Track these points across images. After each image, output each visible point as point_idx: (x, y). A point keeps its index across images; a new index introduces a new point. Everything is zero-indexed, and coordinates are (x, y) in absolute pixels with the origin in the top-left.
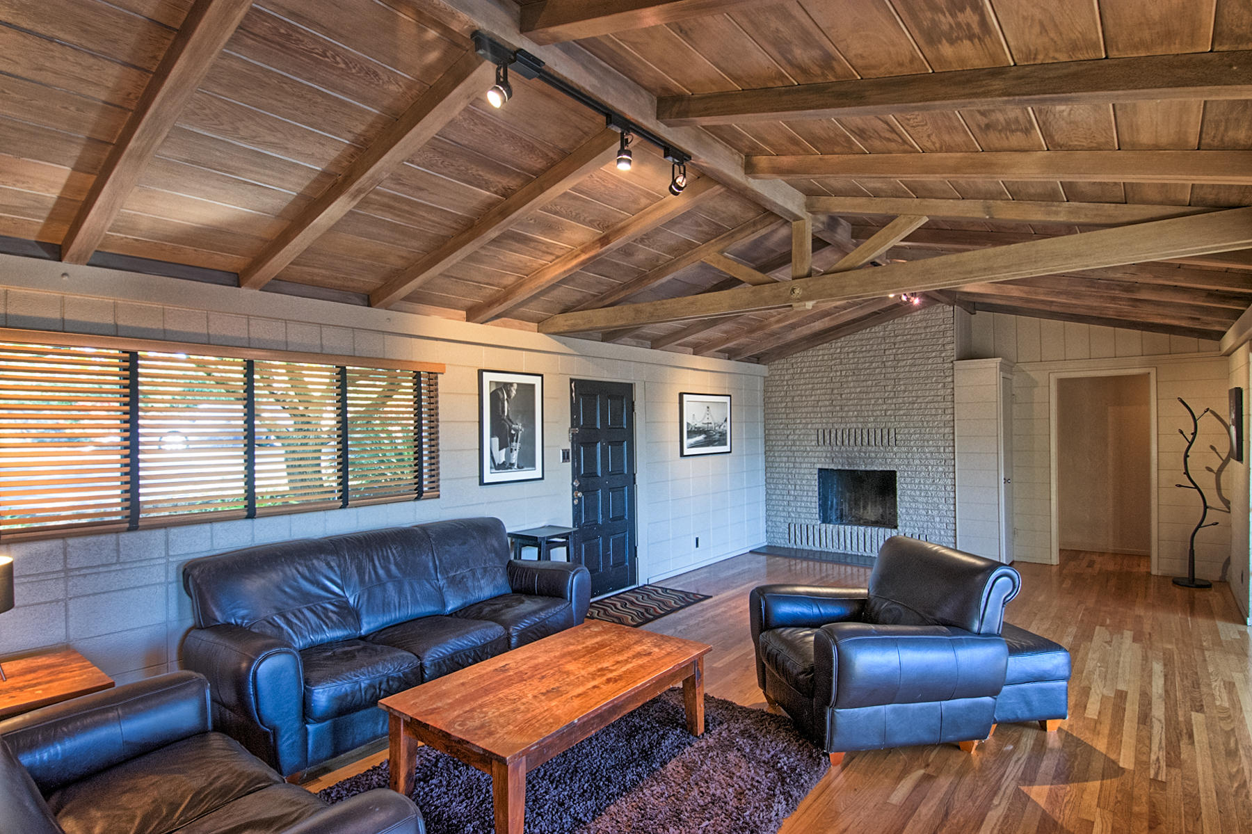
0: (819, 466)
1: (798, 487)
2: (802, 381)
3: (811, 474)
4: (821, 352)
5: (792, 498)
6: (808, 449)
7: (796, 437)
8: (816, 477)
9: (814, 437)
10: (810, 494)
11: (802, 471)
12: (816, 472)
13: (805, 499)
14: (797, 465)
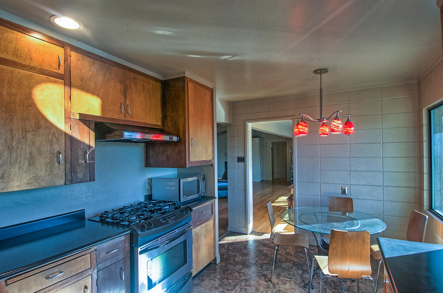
0: (225, 161)
1: (220, 166)
2: (221, 142)
3: (223, 163)
4: (225, 135)
5: (219, 168)
6: (223, 157)
7: (220, 154)
8: (224, 163)
9: (224, 154)
10: (223, 167)
11: (221, 162)
12: (224, 162)
13: (222, 169)
14: (220, 161)
